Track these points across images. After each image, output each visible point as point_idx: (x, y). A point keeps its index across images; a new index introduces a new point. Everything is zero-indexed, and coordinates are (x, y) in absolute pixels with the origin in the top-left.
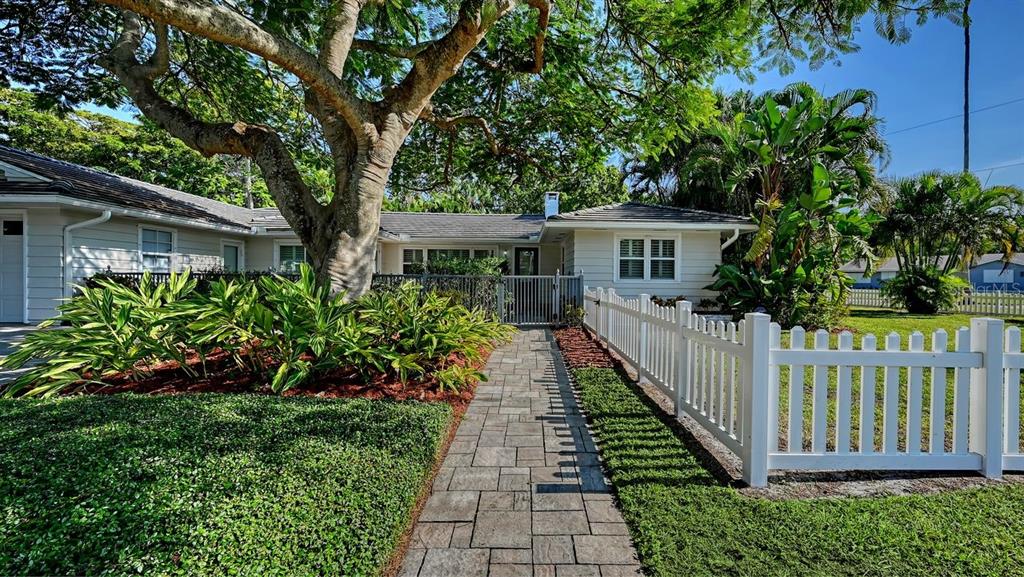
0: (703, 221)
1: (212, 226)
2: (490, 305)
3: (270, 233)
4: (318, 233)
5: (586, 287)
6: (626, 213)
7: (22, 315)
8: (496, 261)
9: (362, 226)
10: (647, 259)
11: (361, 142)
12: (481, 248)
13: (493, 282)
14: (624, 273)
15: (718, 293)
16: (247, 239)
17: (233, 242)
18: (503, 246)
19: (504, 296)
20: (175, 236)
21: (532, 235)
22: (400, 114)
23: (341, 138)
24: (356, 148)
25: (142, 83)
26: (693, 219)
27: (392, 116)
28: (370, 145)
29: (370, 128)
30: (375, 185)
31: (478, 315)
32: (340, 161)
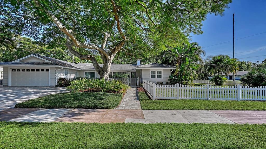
0: (167, 67)
1: (75, 69)
2: (126, 83)
3: (84, 70)
4: (101, 72)
5: (143, 80)
6: (153, 65)
7: (49, 85)
8: (127, 75)
9: (108, 71)
10: (156, 74)
11: (108, 59)
12: (123, 72)
13: (127, 79)
14: (152, 77)
15: (170, 81)
16: (79, 71)
17: (77, 71)
18: (128, 71)
19: (129, 82)
20: (69, 71)
21: (134, 69)
22: (113, 54)
23: (104, 58)
24: (107, 59)
25: (70, 47)
26: (165, 67)
27: (112, 55)
28: (109, 59)
29: (109, 57)
30: (110, 65)
31: (124, 85)
32: (105, 61)
